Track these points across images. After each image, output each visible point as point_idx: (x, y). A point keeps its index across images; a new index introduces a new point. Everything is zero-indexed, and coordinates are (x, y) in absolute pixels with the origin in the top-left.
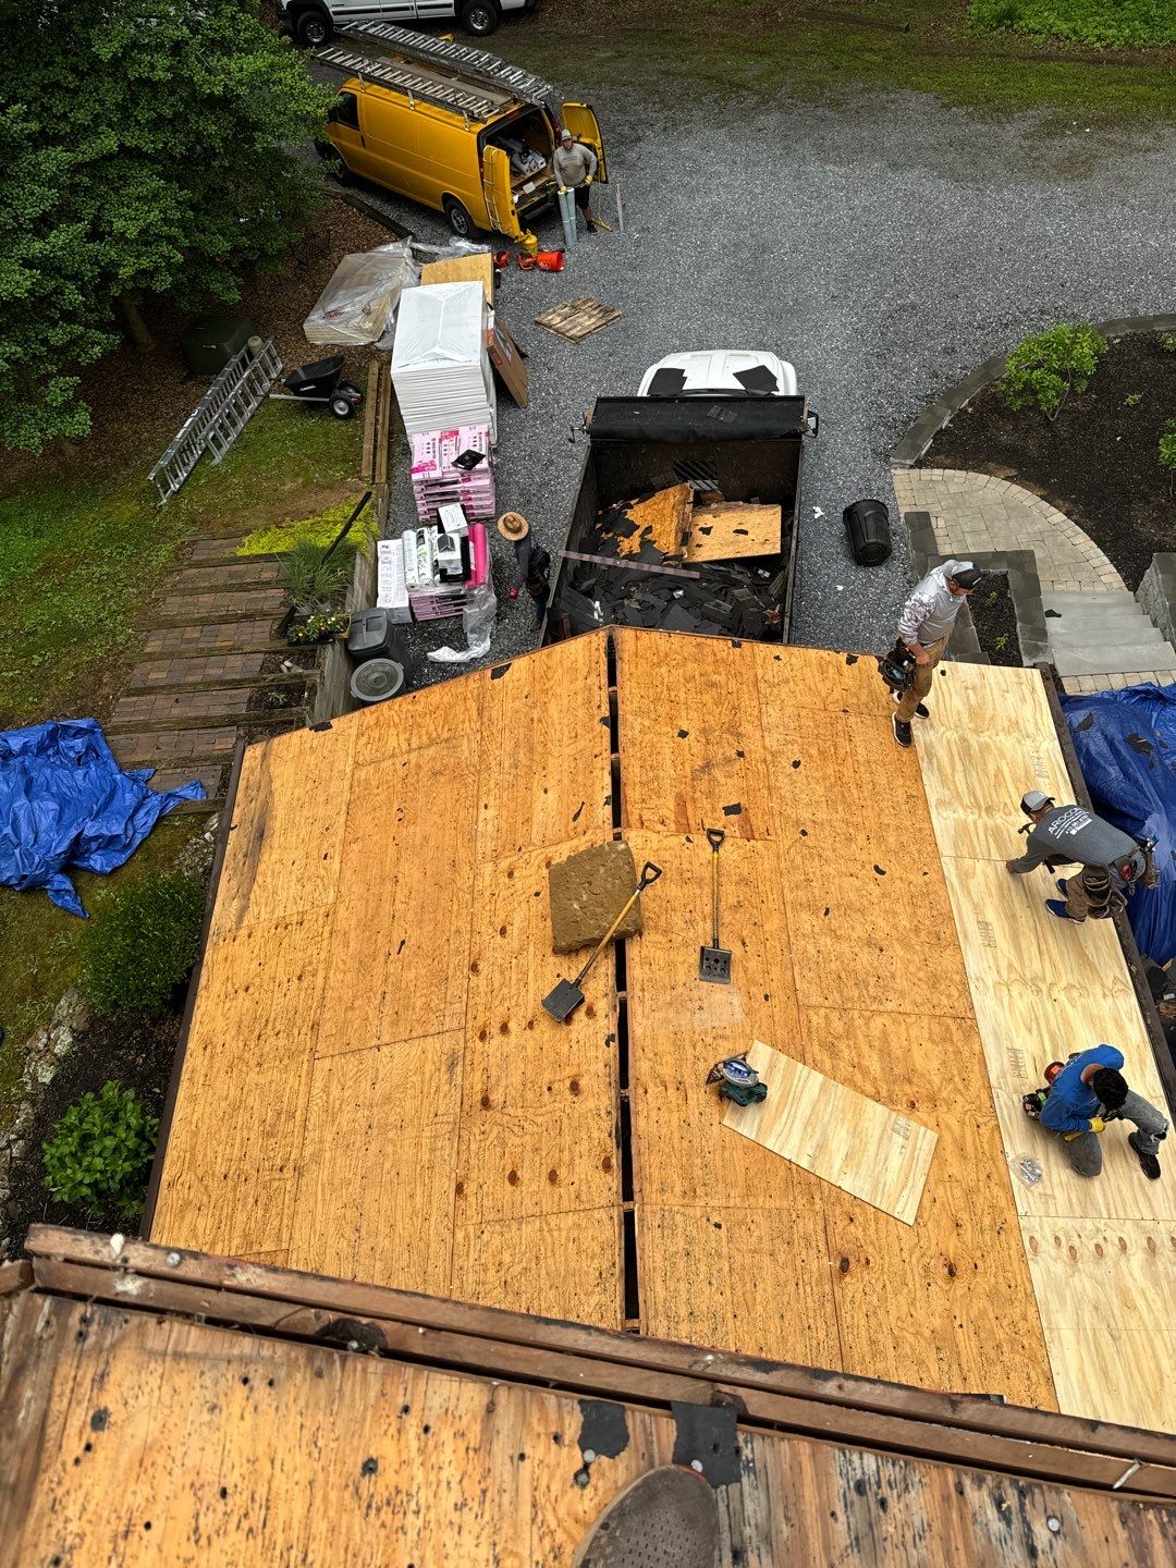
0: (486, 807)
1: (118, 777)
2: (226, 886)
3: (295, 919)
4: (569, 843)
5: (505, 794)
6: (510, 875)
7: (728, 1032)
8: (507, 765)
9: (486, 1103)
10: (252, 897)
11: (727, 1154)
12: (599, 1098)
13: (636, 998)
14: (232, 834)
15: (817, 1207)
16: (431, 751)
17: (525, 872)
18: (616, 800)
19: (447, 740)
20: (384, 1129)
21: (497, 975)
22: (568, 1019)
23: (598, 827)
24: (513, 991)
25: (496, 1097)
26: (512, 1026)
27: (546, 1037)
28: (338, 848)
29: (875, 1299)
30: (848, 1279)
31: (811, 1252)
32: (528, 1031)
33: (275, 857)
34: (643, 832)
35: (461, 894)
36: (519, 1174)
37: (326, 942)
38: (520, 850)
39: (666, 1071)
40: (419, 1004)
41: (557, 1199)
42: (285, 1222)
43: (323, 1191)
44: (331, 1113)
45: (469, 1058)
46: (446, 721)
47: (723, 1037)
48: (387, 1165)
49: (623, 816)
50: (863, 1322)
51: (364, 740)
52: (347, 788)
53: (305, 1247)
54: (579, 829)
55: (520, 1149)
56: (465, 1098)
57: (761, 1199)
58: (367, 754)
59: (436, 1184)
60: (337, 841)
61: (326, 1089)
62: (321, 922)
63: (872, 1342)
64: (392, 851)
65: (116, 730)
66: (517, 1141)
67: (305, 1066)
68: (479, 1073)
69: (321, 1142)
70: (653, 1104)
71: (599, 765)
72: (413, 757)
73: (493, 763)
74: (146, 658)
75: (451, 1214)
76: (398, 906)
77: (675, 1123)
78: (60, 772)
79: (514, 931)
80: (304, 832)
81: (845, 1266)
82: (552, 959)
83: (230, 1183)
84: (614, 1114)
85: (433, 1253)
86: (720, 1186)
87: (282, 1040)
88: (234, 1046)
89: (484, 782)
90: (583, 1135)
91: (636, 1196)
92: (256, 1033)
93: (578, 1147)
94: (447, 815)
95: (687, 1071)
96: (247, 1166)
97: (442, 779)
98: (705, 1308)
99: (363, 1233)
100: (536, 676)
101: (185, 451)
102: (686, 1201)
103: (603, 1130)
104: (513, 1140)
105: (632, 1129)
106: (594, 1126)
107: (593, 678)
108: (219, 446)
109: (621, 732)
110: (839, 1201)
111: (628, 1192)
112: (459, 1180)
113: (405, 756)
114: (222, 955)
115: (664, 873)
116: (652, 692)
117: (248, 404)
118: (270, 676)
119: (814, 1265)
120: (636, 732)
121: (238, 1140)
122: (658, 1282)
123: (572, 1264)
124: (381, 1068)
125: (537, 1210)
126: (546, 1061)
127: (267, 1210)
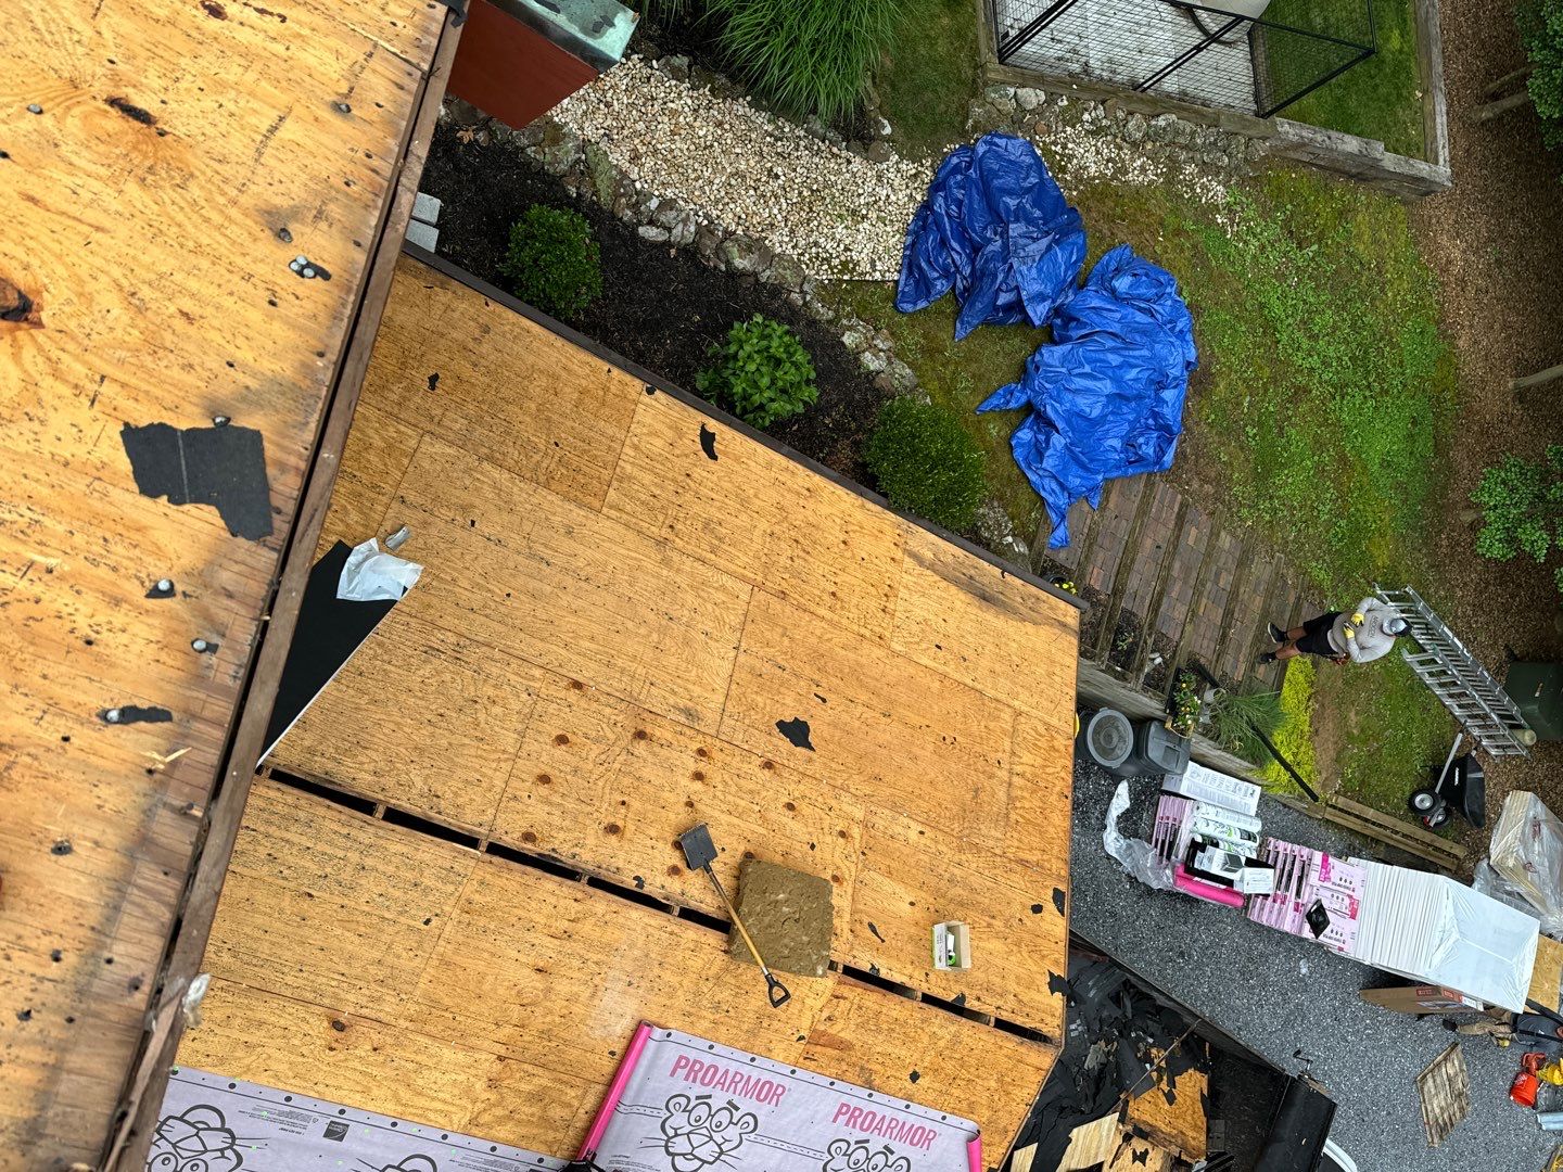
0: (922, 833)
1: (1100, 477)
2: (950, 551)
3: (891, 606)
4: (848, 910)
5: (926, 858)
6: (842, 834)
7: (596, 1002)
8: (956, 871)
9: (640, 735)
10: (929, 572)
11: (486, 955)
12: (590, 851)
13: (666, 924)
14: (997, 572)
15: (401, 1021)
16: (1002, 795)
17: (838, 851)
18: (871, 979)
19: (1007, 816)
20: (662, 631)
21: (752, 786)
22: (678, 845)
23: (852, 949)
24: (730, 798)
25: (641, 748)
26: (698, 785)
27: (672, 816)
28: (942, 668)
29: (296, 1042)
30: (326, 1024)
31: (365, 999)
32: (685, 799)
33: (958, 604)
34: (828, 994)
35: (845, 776)
36: (563, 747)
37: (855, 628)
38: (863, 853)
39: (586, 928)
40: (759, 699)
41: (524, 776)
42: (624, 516)
43: (636, 559)
44: (699, 587)
45: (688, 731)
46: (1028, 821)
47: (593, 995)
48: (630, 625)
49: (852, 980)
50: (282, 1022)
51: (1041, 729)
52: (999, 696)
53: (596, 528)
54: (858, 925)
55: (584, 755)
56: (652, 718)
57: (432, 971)
58: (1024, 726)
59: (592, 665)
60: (949, 670)
61: (723, 588)
62: (877, 629)
63: (261, 1024)
64: (916, 720)
65: (1150, 485)
66: (592, 755)
67: (752, 575)
68: (669, 736)
69: (678, 571)
70: (562, 902)
71: (916, 974)
72: (1003, 774)
73: (964, 858)
74: (1215, 531)
75: (560, 670)
76: (860, 709)
77: (537, 917)
78: (1126, 426)
79: (786, 818)
80: (971, 639)
81: (338, 1026)
82: (742, 848)
83: (680, 478)
84: (571, 861)
85: (534, 641)
86: (461, 939)
87: (784, 561)
88: (798, 517)
89: (948, 840)
90: (567, 823)
91: (487, 857)
92: (801, 540)
93: (558, 813)
94: (930, 789)
95: (578, 947)
96: (688, 496)
97: (969, 796)
98: (362, 882)
99: (582, 584)
100: (1039, 941)
101: (1428, 629)
102: (462, 901)
103: (560, 845)
104: (596, 750)
105: (548, 875)
106: (570, 836)
107: (1011, 1003)
108: (1422, 663)
109: (942, 1013)
110: (399, 1045)
111: (495, 849)
112: (585, 688)
113: (1007, 767)
114: (887, 528)
115: (776, 1004)
116: (973, 1062)
117: (1460, 706)
118: (1150, 641)
119: (351, 997)
120: (935, 1029)
121: (714, 496)
122: (405, 850)
123: (459, 772)
124: (717, 645)
125: (523, 754)
126: (650, 808)
127: (643, 502)
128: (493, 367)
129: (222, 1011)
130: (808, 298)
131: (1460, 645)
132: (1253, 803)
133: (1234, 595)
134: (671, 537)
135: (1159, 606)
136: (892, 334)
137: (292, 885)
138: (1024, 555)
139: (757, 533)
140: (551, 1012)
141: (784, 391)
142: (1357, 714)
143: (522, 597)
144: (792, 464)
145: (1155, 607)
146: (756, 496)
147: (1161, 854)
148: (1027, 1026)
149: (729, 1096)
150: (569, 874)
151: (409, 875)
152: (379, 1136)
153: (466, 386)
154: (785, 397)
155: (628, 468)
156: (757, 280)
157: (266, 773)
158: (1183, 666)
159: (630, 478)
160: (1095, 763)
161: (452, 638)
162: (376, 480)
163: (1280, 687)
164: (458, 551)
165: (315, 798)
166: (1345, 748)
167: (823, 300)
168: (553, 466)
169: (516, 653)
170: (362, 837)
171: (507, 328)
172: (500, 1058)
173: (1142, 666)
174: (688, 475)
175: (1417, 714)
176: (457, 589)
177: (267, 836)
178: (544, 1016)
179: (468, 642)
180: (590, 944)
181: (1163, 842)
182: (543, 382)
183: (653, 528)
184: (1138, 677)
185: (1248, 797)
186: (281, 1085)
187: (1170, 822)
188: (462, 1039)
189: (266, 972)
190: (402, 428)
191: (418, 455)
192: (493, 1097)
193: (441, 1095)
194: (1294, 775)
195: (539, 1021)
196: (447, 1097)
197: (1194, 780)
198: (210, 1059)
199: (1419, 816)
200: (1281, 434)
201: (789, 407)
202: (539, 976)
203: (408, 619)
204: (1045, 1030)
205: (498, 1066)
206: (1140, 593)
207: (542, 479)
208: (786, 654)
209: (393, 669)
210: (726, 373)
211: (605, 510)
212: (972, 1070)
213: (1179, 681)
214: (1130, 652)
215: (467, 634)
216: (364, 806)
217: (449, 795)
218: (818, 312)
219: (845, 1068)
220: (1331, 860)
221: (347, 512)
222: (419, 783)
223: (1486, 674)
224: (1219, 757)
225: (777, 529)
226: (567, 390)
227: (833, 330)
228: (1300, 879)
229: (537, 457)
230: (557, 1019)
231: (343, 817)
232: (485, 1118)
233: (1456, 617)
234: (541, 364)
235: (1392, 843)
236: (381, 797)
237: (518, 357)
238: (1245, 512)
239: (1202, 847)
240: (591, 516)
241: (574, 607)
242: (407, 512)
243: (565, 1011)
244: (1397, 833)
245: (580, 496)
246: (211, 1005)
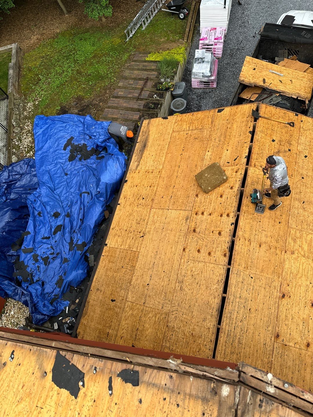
0: (208, 151)
3: (151, 171)
5: (215, 149)
7: (266, 229)
8: (217, 140)
9: (194, 231)
10: (141, 162)
11: (258, 261)
12: (226, 238)
13: (242, 215)
14: (137, 144)
15: (280, 280)
16: (195, 132)
18: (249, 157)
19: (200, 129)
20: (167, 230)
21: (204, 199)
22: (221, 216)
23: (241, 164)
24: (207, 204)
25: (198, 230)
26: (205, 213)
27: (214, 218)
28: (165, 154)
29: (290, 306)
30: (283, 299)
31: (275, 290)
32: (209, 216)
33: (147, 153)
34: (254, 168)
36: (200, 250)
37: (158, 179)
39: (247, 236)
40: (180, 201)
41: (209, 259)
42: (139, 245)
43: (150, 240)
44: (154, 222)
45: (192, 218)
46: (201, 123)
48: (166, 239)
49: (250, 163)
50: (285, 311)
51: (176, 124)
52: (170, 137)
53: (143, 252)
54: (235, 164)
55: (202, 245)
56: (189, 228)
57: (265, 274)
58: (176, 129)
59: (178, 247)
60: (165, 152)
61: (153, 216)
62: (157, 173)
63: (286, 316)
64: (179, 158)
67: (149, 209)
68: (193, 223)
69: (151, 229)
70: (241, 243)
71: (246, 146)
72: (190, 132)
73: (213, 139)
74: (119, 87)
75: (181, 255)
76: (179, 174)
77: (246, 249)
80: (156, 148)
81: (283, 296)
82: (220, 198)
83: (127, 232)
84: (230, 243)
85: (175, 263)
86: (255, 268)
88: (132, 200)
89: (209, 144)
90: (220, 246)
91: (232, 265)
92: (138, 198)
93: (218, 248)
94: (197, 152)
95: (252, 237)
96: (131, 229)
97: (197, 140)
98: (244, 296)
99: (158, 253)
100: (232, 114)
101: (135, 24)
102: (245, 269)
103: (226, 246)
104: (200, 242)
105: (234, 248)
106: (223, 244)
107: (250, 118)
108: (145, 24)
109: (255, 137)
110: (286, 280)
111: (229, 263)
112: (185, 248)
113: (188, 131)
114: (131, 176)
116: (267, 126)
117: (155, 11)
118: (151, 99)
119: (275, 294)
120: (259, 138)
121: (130, 223)
122: (233, 287)
123: (211, 276)
124: (168, 215)
125: (204, 261)
126: (213, 225)
127: (135, 241)
128: (107, 286)
129: (284, 327)
131: (138, 15)
133: (135, 79)
135: (141, 98)
137: (248, 314)
139: (138, 210)
140: (271, 241)
142: (162, 39)
143: (164, 268)
144: (119, 203)
150: (233, 243)
151: (240, 284)
153: (113, 292)
155: (127, 246)
157: (219, 326)
158: (155, 89)
159: (129, 245)
160: (186, 107)
161: (177, 284)
162: (140, 311)
163: (156, 61)
164: (155, 287)
165: (223, 313)
166: (171, 40)
168: (129, 266)
169: (178, 267)
170: (232, 299)
171: (97, 284)
172: (286, 252)
173: (157, 100)
174: (126, 230)
175: (159, 22)
176: (165, 285)
177: (236, 323)
178: (272, 243)
179: (178, 280)
180: (251, 234)
182: (109, 272)
183: (141, 237)
184: (161, 100)
188: (282, 263)
189: (272, 318)
190: (126, 306)
191: (132, 301)
192: (296, 252)
193: (298, 266)
195: (274, 243)
196: (298, 264)
199: (186, 16)
200: (90, 75)
202: (262, 246)
203: (174, 296)
204: (255, 108)
205: (288, 252)
206: (138, 104)
207: (133, 268)
208: (167, 196)
209: (187, 298)
211: (138, 251)
212: (269, 125)
213: (160, 89)
214: (154, 104)
215: (176, 280)
216: (224, 299)
217: (217, 278)
220: (201, 38)
221: (150, 317)
222: (215, 286)
223: (145, 6)
224: (179, 74)
225: (136, 205)
226: (110, 266)
228: (208, 45)
229: (128, 271)
230: (273, 239)
231: (228, 304)
232: (302, 253)
233: (131, 17)
234: (104, 274)
235: (194, 22)
236: (221, 296)
237: (103, 280)
238: (112, 81)
240: (140, 254)
241: (164, 254)
242: (147, 302)
243: (270, 238)
244: (192, 21)
245: (136, 257)
246: (283, 330)
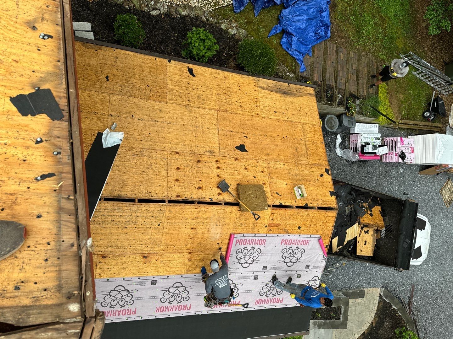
0: (284, 165)
1: (310, 46)
2: (271, 83)
3: (258, 104)
4: (269, 191)
5: (287, 171)
6: (262, 172)
7: (210, 232)
8: (296, 172)
9: (199, 161)
10: (267, 91)
12: (196, 195)
13: (221, 208)
14: (287, 84)
15: (161, 251)
16: (304, 148)
17: (262, 176)
18: (281, 206)
19: (307, 153)
20: (196, 131)
21: (233, 166)
22: (218, 187)
23: (273, 200)
24: (228, 171)
25: (200, 165)
26: (219, 170)
27: (214, 180)
28: (278, 118)
29: (136, 264)
30: (142, 258)
31: (150, 249)
32: (216, 175)
33: (278, 98)
34: (270, 213)
35: (258, 156)
36: (179, 170)
37: (250, 114)
38: (269, 175)
39: (201, 215)
40: (228, 142)
41: (171, 181)
42: (175, 101)
43: (181, 113)
44: (202, 115)
45: (212, 157)
46: (313, 153)
47: (208, 231)
48: (186, 132)
49: (275, 208)
50: (130, 260)
51: (311, 126)
52: (296, 121)
53: (167, 107)
54: (273, 194)
55: (185, 171)
56: (201, 155)
57: (165, 237)
58: (306, 127)
59: (179, 146)
60: (280, 118)
61: (208, 114)
62: (256, 112)
63: (125, 262)
64: (274, 135)
65: (325, 44)
66: (188, 170)
67: (216, 108)
68: (207, 159)
69: (194, 113)
70: (192, 210)
71: (292, 202)
72: (303, 142)
73: (297, 168)
74: (348, 52)
75: (171, 150)
76: (258, 136)
77: (187, 216)
78: (314, 28)
79: (245, 172)
80: (284, 107)
81: (145, 257)
82: (236, 183)
83: (187, 85)
84: (191, 199)
85: (161, 144)
86: (169, 226)
87: (224, 101)
88: (224, 86)
89: (292, 165)
90: (187, 190)
91: (169, 204)
92: (227, 93)
93: (184, 188)
94: (283, 153)
95: (201, 220)
96: (191, 90)
97: (295, 151)
98: (139, 220)
99: (169, 124)
100: (324, 183)
101: (418, 63)
102: (166, 217)
103: (187, 196)
104: (188, 169)
105: (187, 204)
106: (189, 193)
107: (321, 202)
108: (419, 74)
109: (302, 210)
110: (162, 257)
111: (170, 202)
112: (180, 153)
113: (304, 140)
114: (251, 82)
115: (257, 219)
116: (314, 220)
117: (432, 83)
118: (337, 92)
119: (146, 249)
120: (302, 214)
121: (198, 88)
122: (146, 208)
123: (154, 185)
124: (212, 130)
125: (169, 175)
126: (208, 180)
127: (178, 96)
128: (122, 68)
129: (114, 262)
130: (207, 17)
131: (429, 65)
132: (377, 129)
133: (358, 70)
134: (189, 103)
135: (337, 80)
136: (236, 21)
137: (120, 226)
138: (293, 77)
139: (214, 94)
140: (199, 238)
141: (208, 49)
142: (402, 95)
143: (154, 133)
144: (218, 71)
145: (336, 81)
146: (210, 84)
147: (354, 151)
148: (327, 207)
149: (252, 246)
150: (192, 202)
151: (150, 215)
152: (165, 281)
153: (117, 77)
154: (209, 51)
155: (171, 87)
156: (190, 17)
157: (103, 199)
158: (348, 96)
159: (172, 90)
160: (329, 132)
161: (139, 150)
162: (102, 112)
163: (378, 93)
164: (131, 125)
165: (118, 202)
166: (401, 105)
167: (212, 17)
168: (149, 93)
169: (157, 149)
170: (134, 208)
171: (123, 56)
172: (190, 253)
173: (336, 99)
174: (188, 84)
175: (420, 89)
176: (135, 136)
177: (109, 215)
178: (197, 239)
179: (144, 150)
180: (203, 218)
181: (354, 148)
182: (138, 68)
183: (183, 103)
184: (335, 103)
185: (375, 128)
186: (136, 276)
187: (354, 141)
188: (178, 251)
189: (121, 249)
190: (104, 95)
191: (111, 101)
192: (191, 263)
193: (177, 267)
194: (387, 118)
195: (196, 241)
196: (179, 266)
197: (359, 128)
198: (116, 274)
199: (426, 119)
200: (361, 16)
201: (211, 53)
202: (193, 230)
203: (125, 148)
204: (332, 206)
205: (189, 255)
206: (330, 78)
207: (147, 97)
208: (232, 127)
209: (126, 163)
210: (190, 49)
211: (168, 101)
212: (315, 222)
213: (348, 101)
214: (332, 97)
215: (142, 147)
216: (132, 200)
217: (153, 191)
218: (211, 21)
219: (280, 230)
220: (403, 139)
221: (98, 124)
222: (144, 190)
223: (439, 71)
224: (364, 119)
225: (219, 92)
227: (217, 25)
228: (395, 147)
229: (144, 92)
230: (201, 239)
231: (127, 205)
232: (191, 269)
233: (426, 57)
234: (136, 63)
235: (420, 129)
236: (135, 197)
237: (129, 63)
238: (356, 44)
239: (365, 146)
240: (165, 104)
241: (169, 132)
242: (113, 118)
243: (202, 237)
244: (421, 125)
245: (160, 99)
246: (111, 262)
